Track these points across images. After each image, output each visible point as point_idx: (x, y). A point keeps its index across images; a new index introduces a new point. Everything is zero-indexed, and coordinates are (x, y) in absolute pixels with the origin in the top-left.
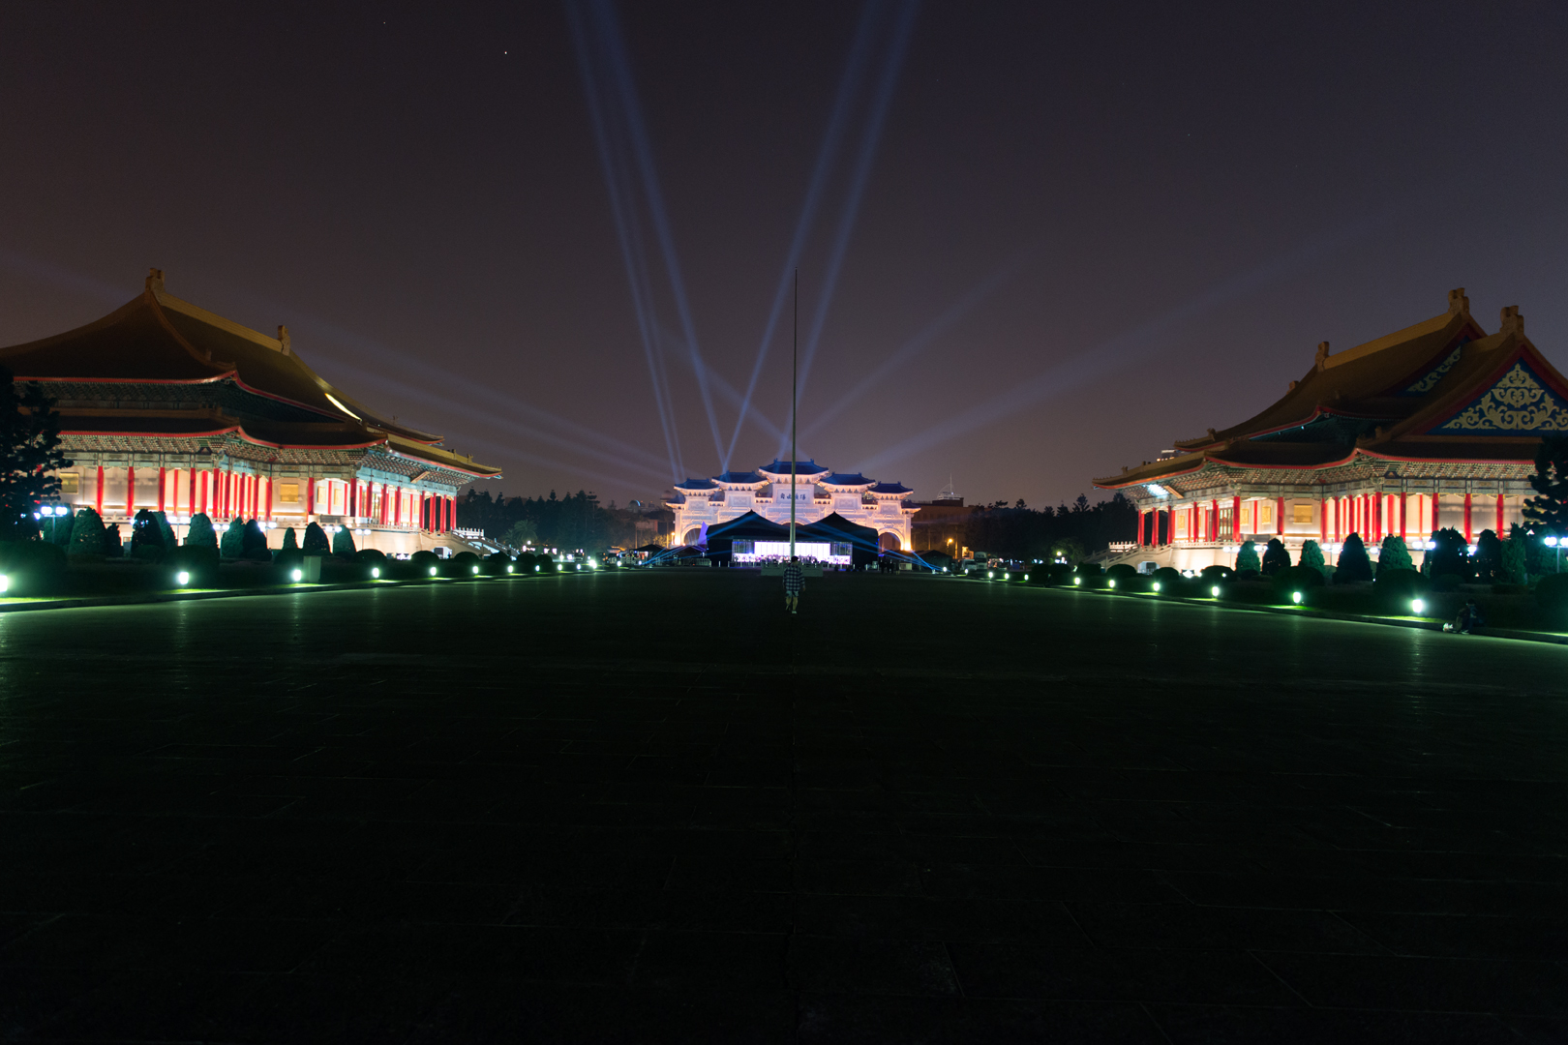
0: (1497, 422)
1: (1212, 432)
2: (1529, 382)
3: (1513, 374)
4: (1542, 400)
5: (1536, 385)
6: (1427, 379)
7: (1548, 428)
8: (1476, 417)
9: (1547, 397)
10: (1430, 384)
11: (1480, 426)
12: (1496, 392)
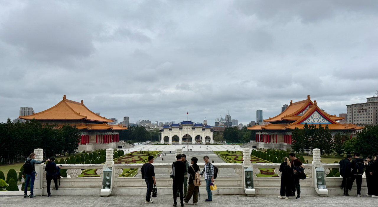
0: (312, 121)
1: (270, 118)
2: (318, 114)
3: (315, 113)
4: (320, 117)
5: (319, 115)
6: (303, 112)
7: (321, 122)
8: (309, 121)
9: (321, 117)
10: (304, 113)
11: (309, 122)
12: (312, 116)
